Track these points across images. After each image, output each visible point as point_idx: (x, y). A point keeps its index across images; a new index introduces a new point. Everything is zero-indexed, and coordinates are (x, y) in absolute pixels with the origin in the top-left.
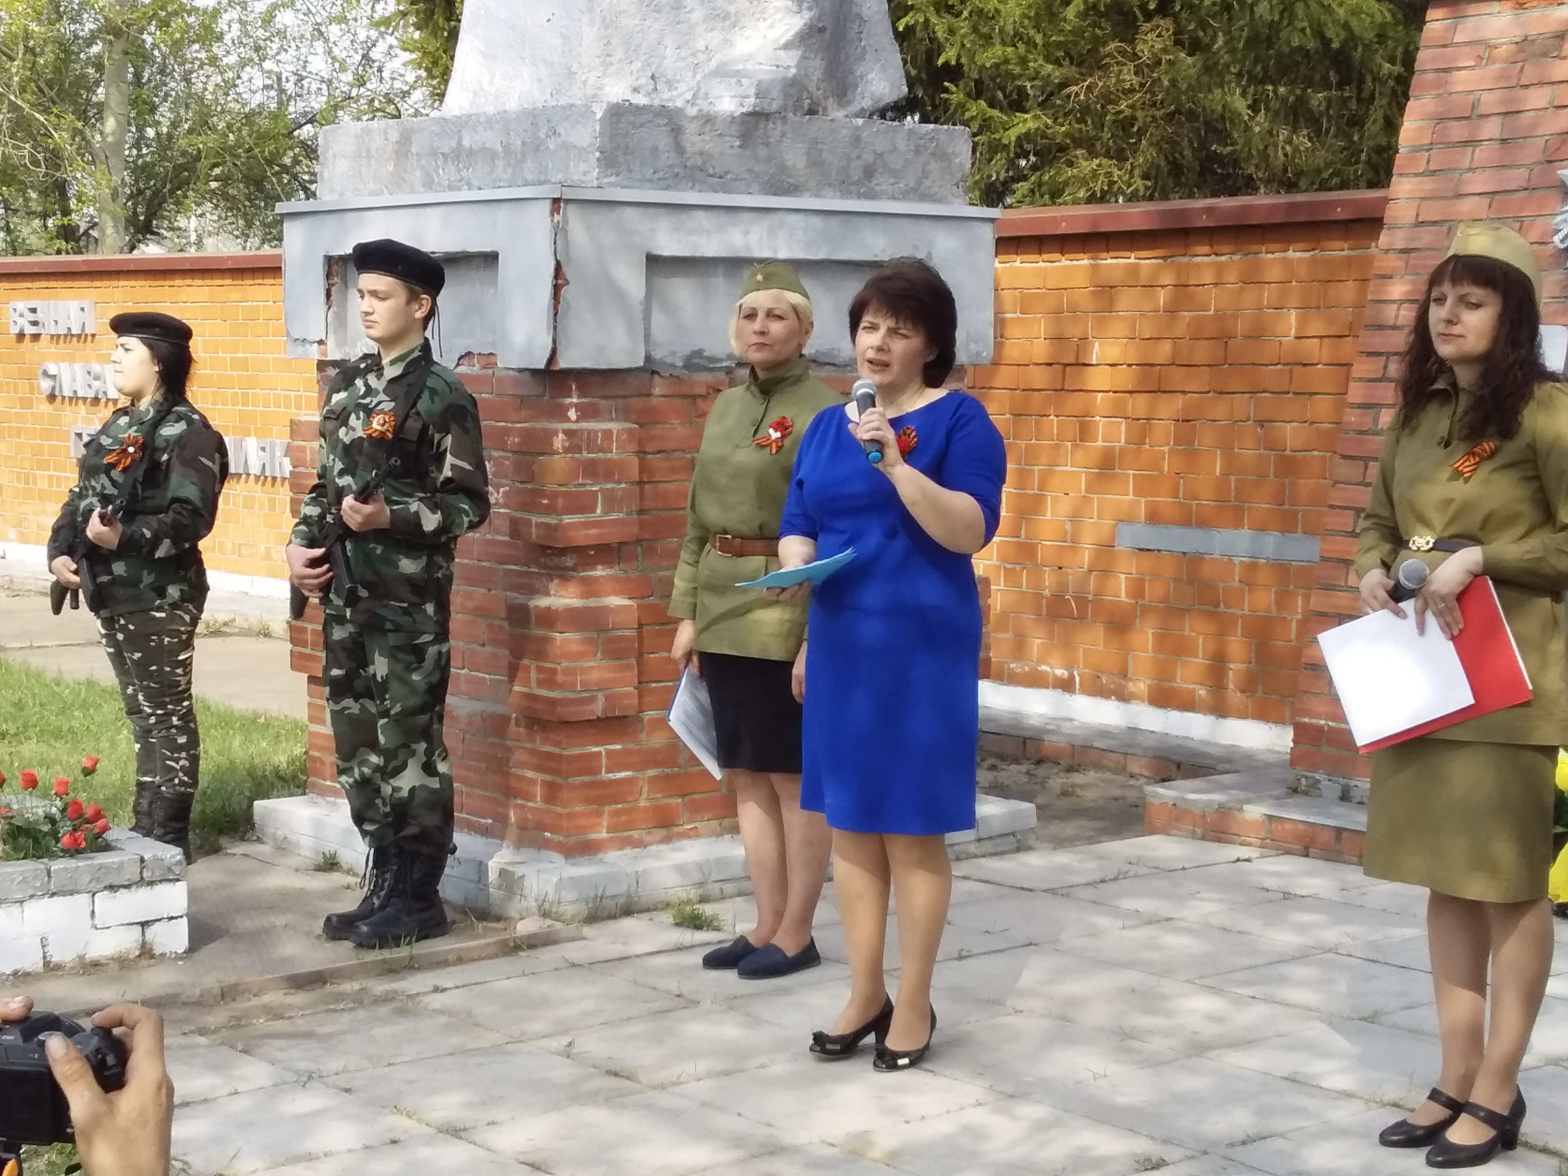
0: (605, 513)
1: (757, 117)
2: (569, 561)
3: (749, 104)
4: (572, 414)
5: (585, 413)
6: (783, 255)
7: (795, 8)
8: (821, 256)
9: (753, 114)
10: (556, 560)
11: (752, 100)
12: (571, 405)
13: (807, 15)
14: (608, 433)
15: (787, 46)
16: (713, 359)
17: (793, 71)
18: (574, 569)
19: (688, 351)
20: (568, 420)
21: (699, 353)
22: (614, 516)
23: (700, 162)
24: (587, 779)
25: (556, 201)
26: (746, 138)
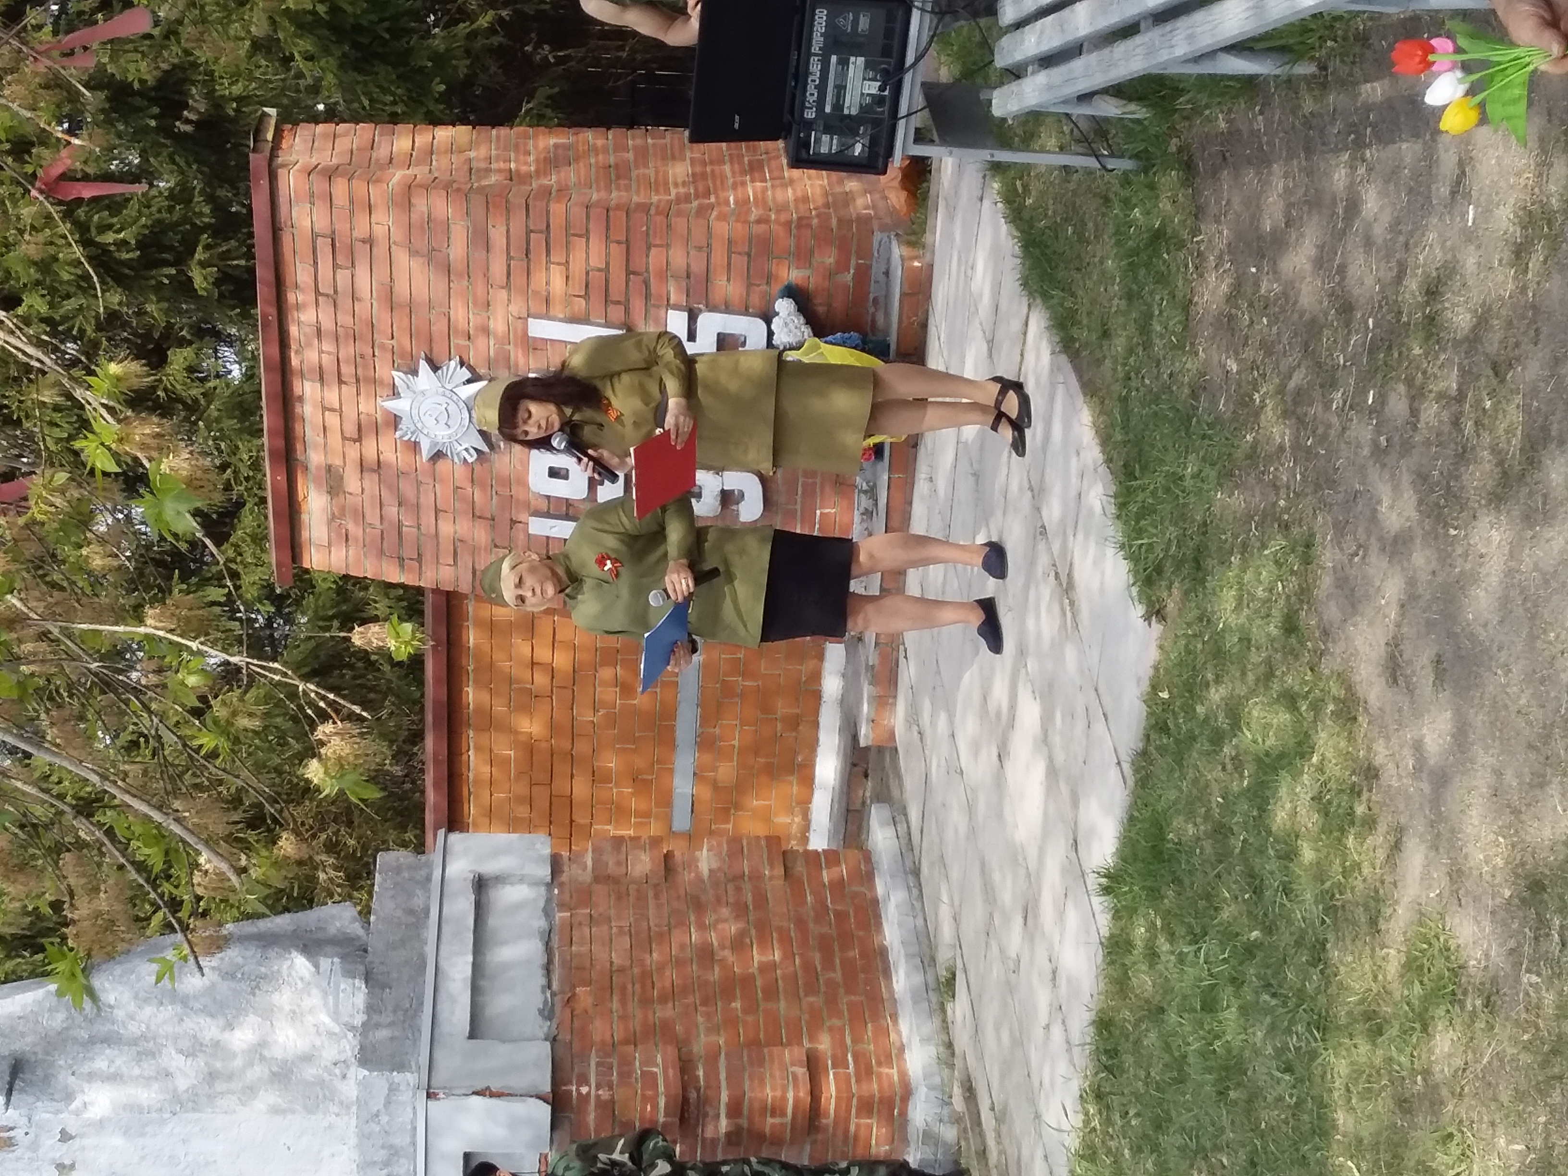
0: (657, 1066)
1: (368, 978)
2: (693, 1095)
3: (360, 983)
4: (584, 1090)
5: (583, 1080)
6: (470, 958)
7: (289, 962)
8: (471, 936)
9: (367, 982)
10: (692, 1108)
11: (357, 981)
12: (578, 1090)
13: (294, 954)
14: (598, 1064)
15: (317, 966)
16: (545, 1002)
17: (336, 960)
18: (698, 1090)
19: (539, 1019)
20: (589, 1093)
21: (541, 1012)
22: (659, 1060)
23: (401, 1013)
24: (853, 1080)
25: (429, 1096)
26: (383, 986)
